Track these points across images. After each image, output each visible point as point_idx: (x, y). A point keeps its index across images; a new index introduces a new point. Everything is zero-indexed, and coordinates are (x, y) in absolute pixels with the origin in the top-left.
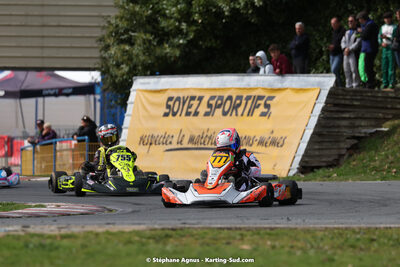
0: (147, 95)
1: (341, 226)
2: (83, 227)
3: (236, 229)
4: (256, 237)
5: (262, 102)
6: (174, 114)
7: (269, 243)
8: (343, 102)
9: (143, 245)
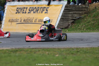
0: (11, 7)
1: (69, 47)
3: (38, 48)
4: (43, 51)
5: (45, 9)
6: (19, 13)
7: (47, 53)
8: (69, 9)
9: (10, 53)
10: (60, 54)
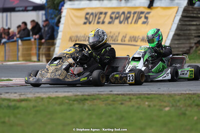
0: (73, 11)
1: (190, 92)
2: (34, 94)
3: (127, 94)
4: (139, 99)
5: (143, 15)
6: (90, 23)
7: (147, 103)
8: (192, 15)
9: (71, 105)
10: (173, 106)
